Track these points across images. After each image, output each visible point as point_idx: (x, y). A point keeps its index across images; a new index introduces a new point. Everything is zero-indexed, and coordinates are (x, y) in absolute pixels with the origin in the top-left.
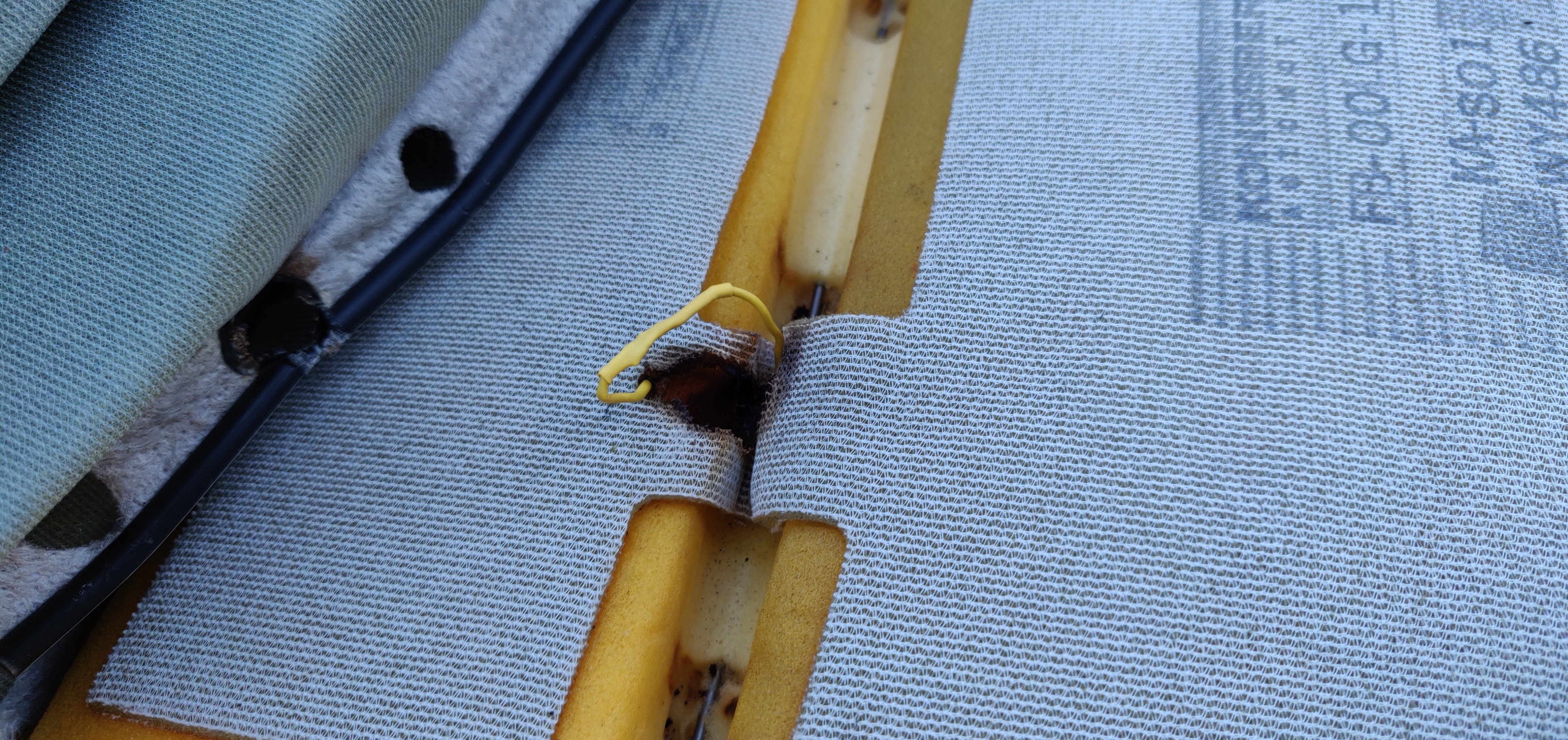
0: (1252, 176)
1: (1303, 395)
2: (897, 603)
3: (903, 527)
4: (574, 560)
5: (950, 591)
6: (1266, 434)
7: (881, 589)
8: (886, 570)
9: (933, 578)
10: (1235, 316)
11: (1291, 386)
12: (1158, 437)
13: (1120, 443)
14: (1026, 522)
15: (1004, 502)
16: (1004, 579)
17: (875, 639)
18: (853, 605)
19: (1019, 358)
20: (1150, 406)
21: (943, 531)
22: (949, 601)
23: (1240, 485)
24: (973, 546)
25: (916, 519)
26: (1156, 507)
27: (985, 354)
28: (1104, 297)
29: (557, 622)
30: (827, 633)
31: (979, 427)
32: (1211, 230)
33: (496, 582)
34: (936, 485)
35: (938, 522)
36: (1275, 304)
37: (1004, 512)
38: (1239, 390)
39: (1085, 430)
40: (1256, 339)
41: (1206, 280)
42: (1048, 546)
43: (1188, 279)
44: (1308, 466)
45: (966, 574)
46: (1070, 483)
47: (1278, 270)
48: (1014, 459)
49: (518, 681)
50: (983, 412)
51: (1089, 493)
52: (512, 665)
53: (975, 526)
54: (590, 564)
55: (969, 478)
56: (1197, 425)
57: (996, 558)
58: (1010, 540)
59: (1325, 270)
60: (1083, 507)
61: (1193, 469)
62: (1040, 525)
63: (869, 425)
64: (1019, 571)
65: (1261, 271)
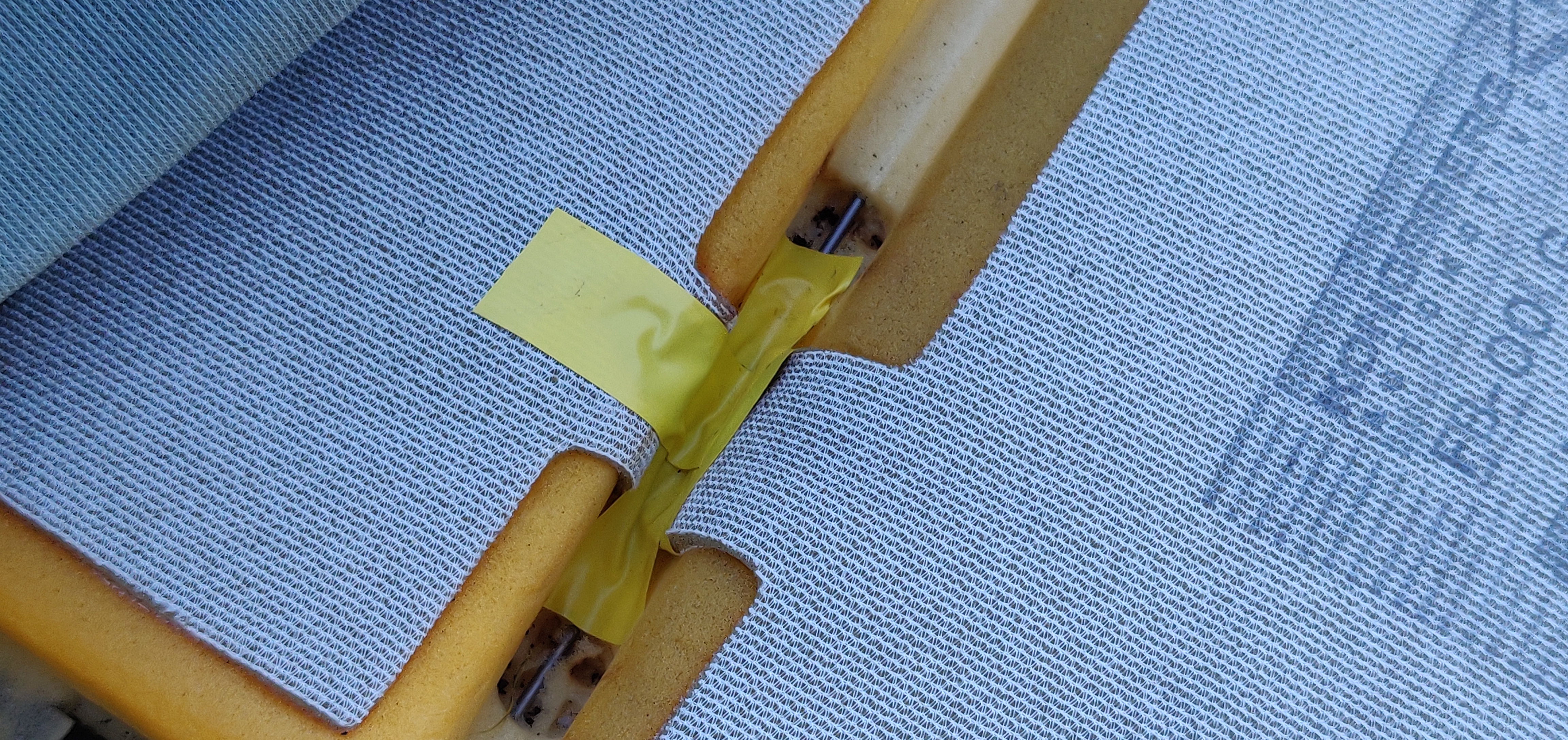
0: (1357, 354)
1: (1270, 629)
2: (781, 680)
3: (819, 603)
4: (474, 491)
5: (837, 689)
6: (1212, 655)
7: (771, 660)
8: (784, 642)
9: (826, 669)
10: (1249, 512)
11: (1264, 614)
12: (1104, 615)
13: (1065, 604)
14: (937, 649)
15: (927, 619)
16: (892, 699)
17: (745, 708)
18: (738, 665)
19: (1008, 465)
20: (1113, 578)
21: (855, 625)
22: (831, 699)
23: (1159, 697)
24: (878, 653)
25: (834, 601)
26: (1067, 686)
27: (976, 445)
28: (1127, 434)
29: (438, 555)
30: (702, 682)
31: (936, 527)
32: (1280, 402)
33: (385, 486)
34: (869, 572)
35: (854, 613)
36: (1298, 517)
37: (922, 629)
38: (1210, 597)
39: (1038, 575)
40: (1257, 547)
41: (1241, 459)
42: (948, 683)
43: (1223, 450)
44: (1234, 705)
45: (859, 678)
46: (998, 626)
47: (1322, 479)
48: (955, 576)
49: (381, 605)
50: (947, 510)
51: (1011, 644)
52: (380, 585)
53: (887, 633)
54: (489, 502)
55: (903, 579)
56: (1149, 618)
57: (893, 674)
58: (915, 662)
59: (1370, 500)
60: (999, 657)
61: (1122, 662)
62: (949, 658)
63: (826, 476)
64: (910, 697)
65: (1304, 473)
